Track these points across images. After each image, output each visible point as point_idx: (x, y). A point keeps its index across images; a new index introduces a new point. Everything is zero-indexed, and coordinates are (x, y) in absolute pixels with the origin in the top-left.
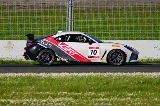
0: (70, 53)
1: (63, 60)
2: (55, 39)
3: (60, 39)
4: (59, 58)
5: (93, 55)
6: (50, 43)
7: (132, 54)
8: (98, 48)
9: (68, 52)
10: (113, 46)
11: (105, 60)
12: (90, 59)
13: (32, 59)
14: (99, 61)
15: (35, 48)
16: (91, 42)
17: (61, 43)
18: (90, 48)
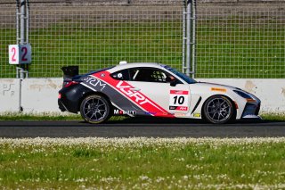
0: (137, 100)
1: (124, 112)
2: (112, 75)
3: (120, 75)
4: (117, 109)
5: (177, 105)
6: (102, 83)
7: (247, 104)
8: (186, 93)
9: (134, 98)
10: (213, 89)
11: (198, 115)
12: (171, 111)
13: (70, 111)
14: (188, 115)
15: (74, 91)
16: (174, 82)
17: (121, 82)
18: (172, 92)
